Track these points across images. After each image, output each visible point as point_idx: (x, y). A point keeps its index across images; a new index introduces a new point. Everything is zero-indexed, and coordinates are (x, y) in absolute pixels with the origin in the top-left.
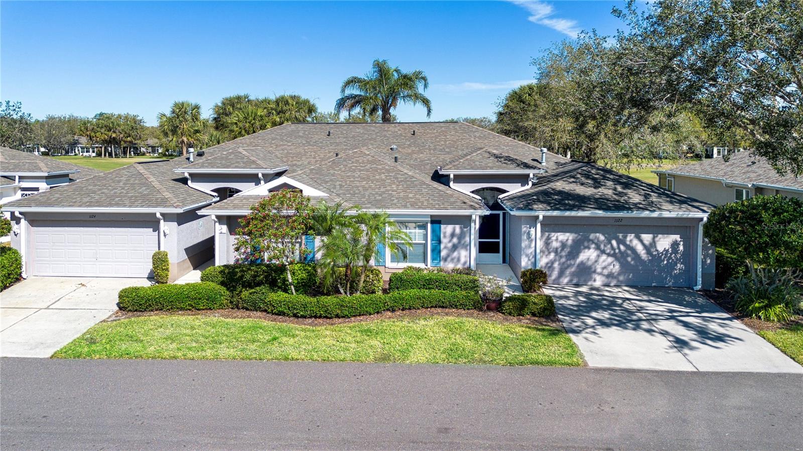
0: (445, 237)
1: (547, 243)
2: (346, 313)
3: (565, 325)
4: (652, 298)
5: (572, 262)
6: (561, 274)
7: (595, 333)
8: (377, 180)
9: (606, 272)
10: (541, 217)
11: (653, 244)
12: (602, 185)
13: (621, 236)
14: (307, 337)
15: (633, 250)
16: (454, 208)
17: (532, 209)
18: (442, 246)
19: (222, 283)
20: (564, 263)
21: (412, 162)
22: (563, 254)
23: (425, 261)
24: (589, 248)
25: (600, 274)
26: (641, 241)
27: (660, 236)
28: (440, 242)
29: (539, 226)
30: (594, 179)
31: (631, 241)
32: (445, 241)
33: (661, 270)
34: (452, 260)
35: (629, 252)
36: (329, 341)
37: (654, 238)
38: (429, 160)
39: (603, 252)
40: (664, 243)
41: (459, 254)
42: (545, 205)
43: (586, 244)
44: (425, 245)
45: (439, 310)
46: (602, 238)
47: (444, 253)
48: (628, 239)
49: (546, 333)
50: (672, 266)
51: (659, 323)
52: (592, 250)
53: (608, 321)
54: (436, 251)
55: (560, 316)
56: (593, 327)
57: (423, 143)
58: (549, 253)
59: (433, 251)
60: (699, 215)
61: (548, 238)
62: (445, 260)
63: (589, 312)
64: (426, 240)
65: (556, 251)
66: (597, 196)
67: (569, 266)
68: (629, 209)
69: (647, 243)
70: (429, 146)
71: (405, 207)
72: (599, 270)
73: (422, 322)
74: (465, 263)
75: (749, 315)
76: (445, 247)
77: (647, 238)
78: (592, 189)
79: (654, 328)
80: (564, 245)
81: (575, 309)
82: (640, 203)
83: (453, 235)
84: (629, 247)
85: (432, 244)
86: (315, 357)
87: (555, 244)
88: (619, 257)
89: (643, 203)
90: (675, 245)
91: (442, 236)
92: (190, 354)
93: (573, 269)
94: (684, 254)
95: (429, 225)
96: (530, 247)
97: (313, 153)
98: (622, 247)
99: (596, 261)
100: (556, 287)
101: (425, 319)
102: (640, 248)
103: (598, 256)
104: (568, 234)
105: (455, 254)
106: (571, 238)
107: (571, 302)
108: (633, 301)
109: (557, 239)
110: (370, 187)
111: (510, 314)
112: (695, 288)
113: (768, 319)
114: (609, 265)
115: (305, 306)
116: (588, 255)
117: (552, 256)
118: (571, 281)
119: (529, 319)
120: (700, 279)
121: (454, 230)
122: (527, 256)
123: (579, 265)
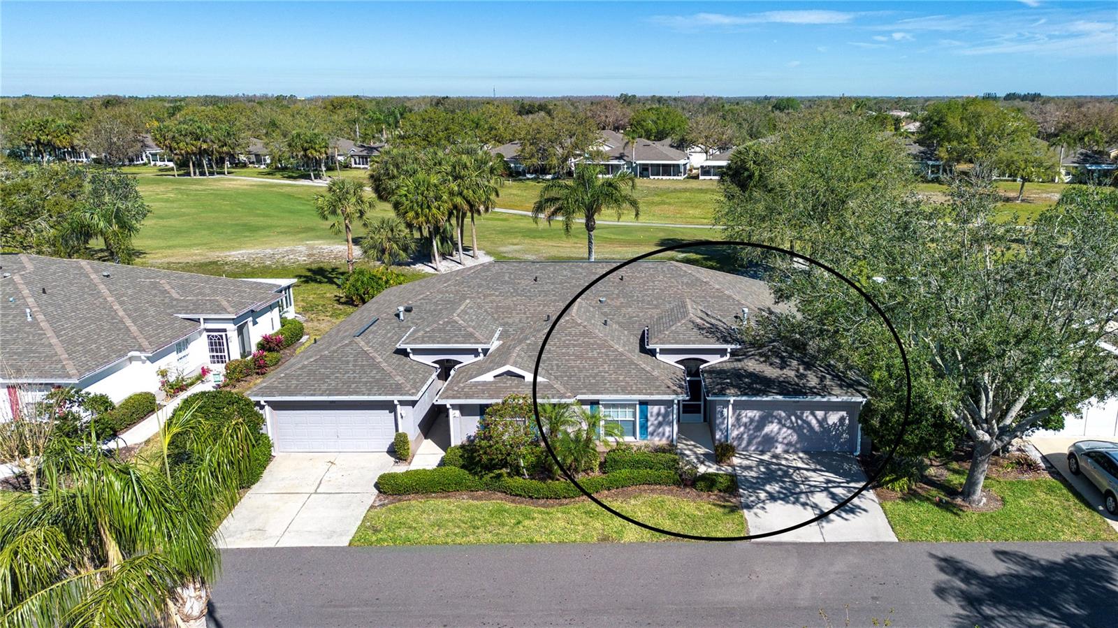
0: (652, 416)
1: (738, 419)
2: (572, 495)
3: (742, 500)
4: (818, 467)
5: (758, 434)
6: (749, 443)
7: (764, 508)
8: (590, 359)
9: (786, 441)
10: (732, 402)
11: (825, 419)
12: (788, 365)
13: (799, 413)
14: (543, 520)
15: (809, 424)
16: (658, 394)
17: (724, 395)
18: (649, 423)
19: (463, 467)
20: (751, 435)
21: (621, 319)
22: (751, 427)
23: (634, 434)
24: (772, 422)
25: (782, 443)
26: (815, 417)
27: (831, 412)
28: (647, 420)
29: (730, 407)
30: (782, 358)
31: (807, 417)
32: (651, 419)
33: (830, 439)
34: (658, 434)
35: (805, 426)
36: (562, 523)
37: (826, 414)
38: (638, 316)
39: (784, 425)
40: (833, 418)
41: (664, 430)
42: (736, 390)
43: (770, 419)
44: (634, 422)
45: (646, 487)
46: (783, 414)
47: (650, 429)
48: (805, 415)
49: (727, 510)
50: (839, 436)
51: (815, 496)
52: (775, 424)
53: (776, 495)
54: (644, 427)
55: (741, 490)
56: (763, 501)
57: (631, 292)
58: (740, 427)
59: (641, 427)
60: (860, 399)
61: (739, 415)
62: (652, 434)
63: (764, 485)
64: (635, 417)
65: (745, 425)
66: (781, 379)
67: (755, 437)
68: (805, 394)
69: (819, 418)
70: (638, 297)
71: (617, 392)
72: (780, 440)
73: (633, 502)
74: (669, 437)
75: (881, 486)
76: (652, 424)
77: (820, 414)
78: (778, 370)
79: (808, 502)
80: (752, 420)
81: (754, 481)
82: (815, 388)
83: (658, 414)
84: (804, 421)
85: (640, 422)
86: (553, 540)
87: (745, 420)
88: (796, 429)
89: (818, 387)
90: (842, 419)
91: (649, 415)
92: (458, 540)
93: (759, 439)
94: (849, 426)
95: (638, 406)
96: (723, 423)
97: (522, 307)
98: (800, 422)
99: (778, 433)
100: (744, 455)
101: (635, 498)
102: (814, 422)
103: (780, 429)
104: (755, 412)
105: (661, 430)
106: (758, 415)
107: (753, 474)
108: (802, 471)
109: (746, 416)
110: (584, 367)
111: (702, 490)
112: (855, 454)
113: (893, 490)
114: (789, 435)
115: (538, 491)
116: (772, 428)
117: (742, 429)
118: (757, 449)
119: (716, 495)
120: (859, 448)
121: (660, 410)
122: (721, 430)
123: (764, 436)
